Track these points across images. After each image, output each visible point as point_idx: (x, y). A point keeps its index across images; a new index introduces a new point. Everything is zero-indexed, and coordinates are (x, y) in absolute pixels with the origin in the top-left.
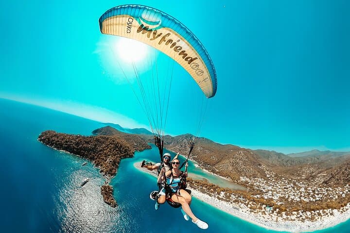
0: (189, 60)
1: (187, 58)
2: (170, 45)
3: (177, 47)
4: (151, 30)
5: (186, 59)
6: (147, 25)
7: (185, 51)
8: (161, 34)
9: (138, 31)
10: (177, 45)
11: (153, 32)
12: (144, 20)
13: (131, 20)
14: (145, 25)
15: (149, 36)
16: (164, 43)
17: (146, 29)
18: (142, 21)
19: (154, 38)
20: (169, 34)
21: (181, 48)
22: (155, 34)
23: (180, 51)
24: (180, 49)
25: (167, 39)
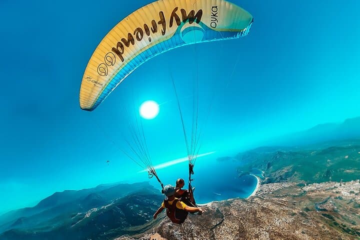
0: (119, 49)
1: (122, 47)
2: (150, 26)
3: (142, 35)
4: (184, 21)
5: (120, 45)
6: (192, 25)
7: (133, 44)
8: (171, 25)
9: (200, 13)
10: (145, 35)
11: (181, 21)
12: (198, 29)
13: (213, 25)
14: (194, 24)
15: (183, 11)
16: (158, 20)
17: (191, 20)
18: (200, 26)
19: (174, 14)
20: (164, 33)
21: (139, 40)
22: (178, 20)
23: (135, 37)
24: (137, 37)
25: (160, 28)
